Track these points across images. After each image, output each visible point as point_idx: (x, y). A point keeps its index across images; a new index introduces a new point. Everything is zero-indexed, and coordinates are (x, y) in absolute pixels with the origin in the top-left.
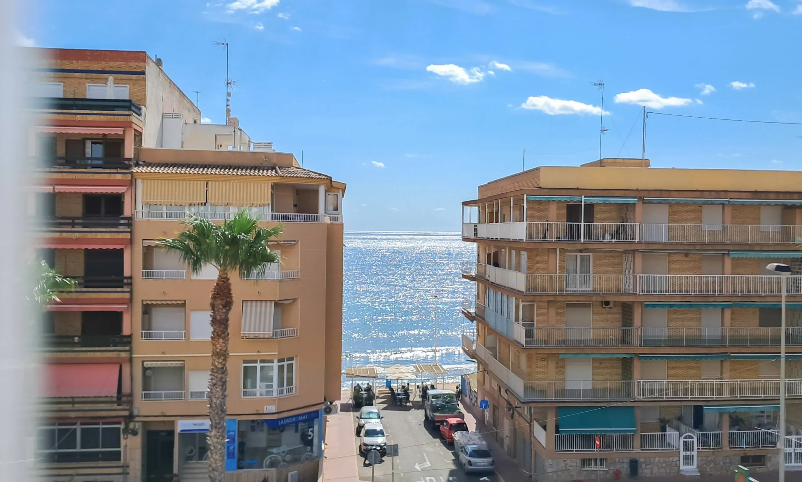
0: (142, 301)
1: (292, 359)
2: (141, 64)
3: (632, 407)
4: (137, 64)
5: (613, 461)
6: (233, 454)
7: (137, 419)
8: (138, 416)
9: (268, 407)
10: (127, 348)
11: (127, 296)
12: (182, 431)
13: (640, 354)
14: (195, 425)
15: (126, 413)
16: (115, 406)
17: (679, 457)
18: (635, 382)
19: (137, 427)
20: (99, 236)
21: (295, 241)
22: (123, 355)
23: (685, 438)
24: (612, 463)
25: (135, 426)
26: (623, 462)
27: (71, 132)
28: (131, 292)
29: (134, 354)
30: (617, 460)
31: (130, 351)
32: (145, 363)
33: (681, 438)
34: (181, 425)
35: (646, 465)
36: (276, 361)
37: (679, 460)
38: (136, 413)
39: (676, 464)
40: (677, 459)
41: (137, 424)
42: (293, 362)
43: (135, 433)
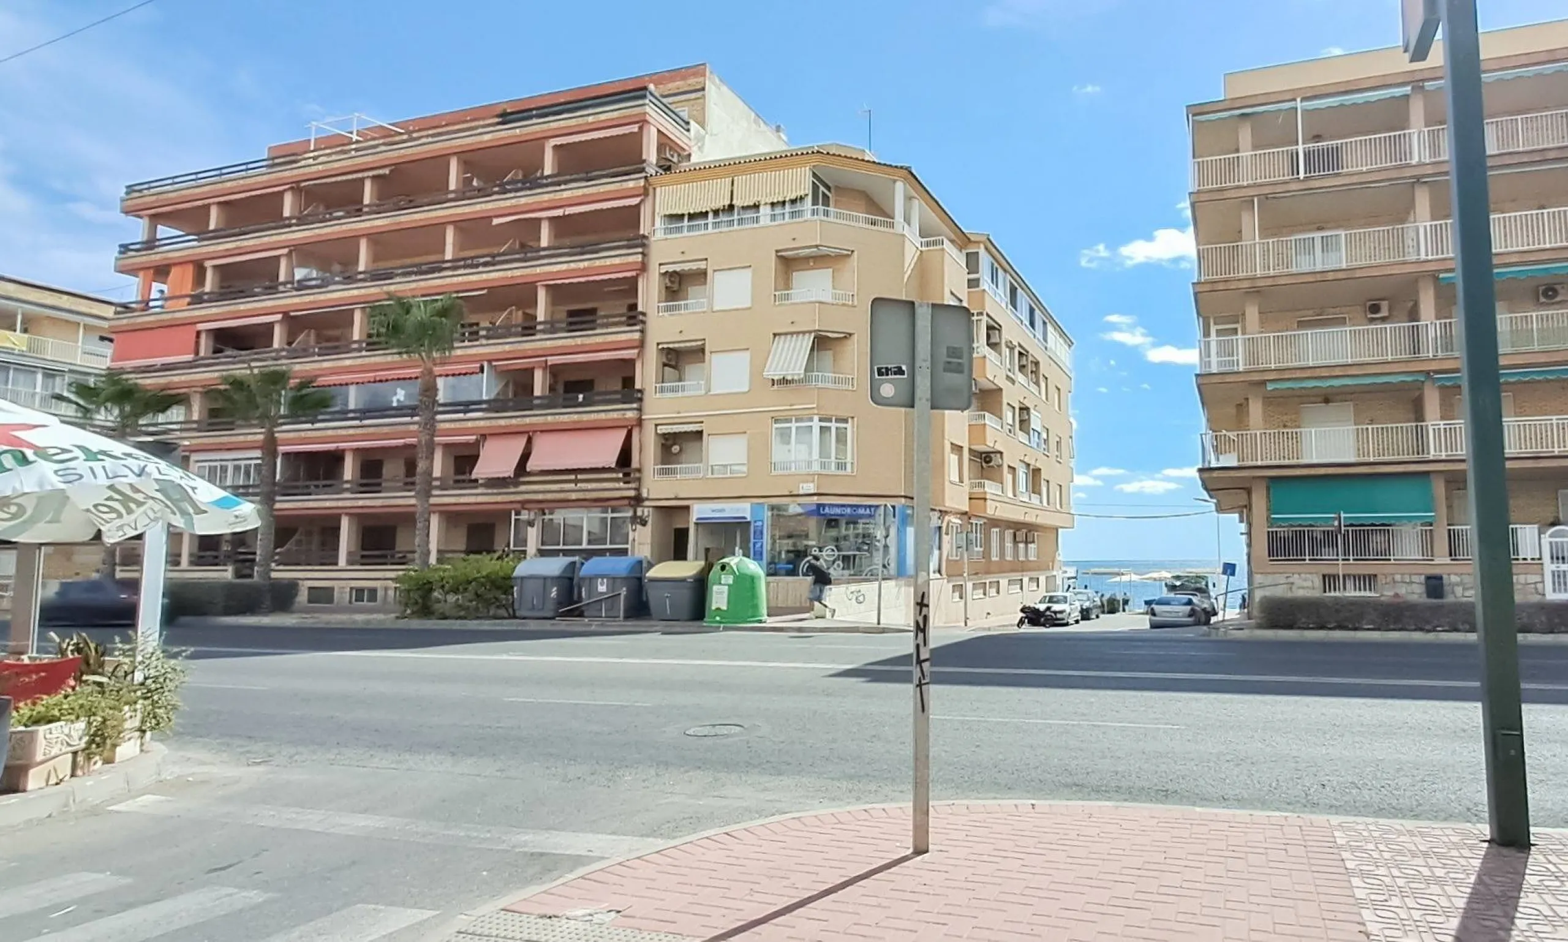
0: (658, 344)
1: (845, 421)
2: (701, 79)
3: (1427, 473)
4: (696, 80)
5: (1388, 580)
6: (761, 554)
7: (647, 503)
8: (647, 499)
9: (805, 485)
10: (635, 406)
11: (637, 336)
12: (698, 519)
13: (1437, 372)
14: (713, 511)
15: (632, 493)
16: (622, 485)
17: (1543, 575)
18: (1427, 426)
19: (646, 514)
20: (608, 262)
21: (848, 250)
22: (630, 415)
23: (1551, 536)
24: (1386, 583)
25: (643, 512)
26: (1412, 582)
27: (583, 139)
28: (642, 331)
29: (646, 414)
30: (1398, 578)
31: (640, 410)
32: (659, 428)
33: (1542, 536)
34: (699, 511)
35: (1464, 589)
36: (816, 418)
37: (1543, 582)
38: (645, 495)
39: (1536, 589)
40: (1538, 578)
41: (646, 510)
42: (849, 426)
43: (644, 523)
